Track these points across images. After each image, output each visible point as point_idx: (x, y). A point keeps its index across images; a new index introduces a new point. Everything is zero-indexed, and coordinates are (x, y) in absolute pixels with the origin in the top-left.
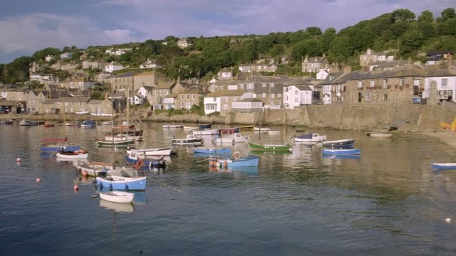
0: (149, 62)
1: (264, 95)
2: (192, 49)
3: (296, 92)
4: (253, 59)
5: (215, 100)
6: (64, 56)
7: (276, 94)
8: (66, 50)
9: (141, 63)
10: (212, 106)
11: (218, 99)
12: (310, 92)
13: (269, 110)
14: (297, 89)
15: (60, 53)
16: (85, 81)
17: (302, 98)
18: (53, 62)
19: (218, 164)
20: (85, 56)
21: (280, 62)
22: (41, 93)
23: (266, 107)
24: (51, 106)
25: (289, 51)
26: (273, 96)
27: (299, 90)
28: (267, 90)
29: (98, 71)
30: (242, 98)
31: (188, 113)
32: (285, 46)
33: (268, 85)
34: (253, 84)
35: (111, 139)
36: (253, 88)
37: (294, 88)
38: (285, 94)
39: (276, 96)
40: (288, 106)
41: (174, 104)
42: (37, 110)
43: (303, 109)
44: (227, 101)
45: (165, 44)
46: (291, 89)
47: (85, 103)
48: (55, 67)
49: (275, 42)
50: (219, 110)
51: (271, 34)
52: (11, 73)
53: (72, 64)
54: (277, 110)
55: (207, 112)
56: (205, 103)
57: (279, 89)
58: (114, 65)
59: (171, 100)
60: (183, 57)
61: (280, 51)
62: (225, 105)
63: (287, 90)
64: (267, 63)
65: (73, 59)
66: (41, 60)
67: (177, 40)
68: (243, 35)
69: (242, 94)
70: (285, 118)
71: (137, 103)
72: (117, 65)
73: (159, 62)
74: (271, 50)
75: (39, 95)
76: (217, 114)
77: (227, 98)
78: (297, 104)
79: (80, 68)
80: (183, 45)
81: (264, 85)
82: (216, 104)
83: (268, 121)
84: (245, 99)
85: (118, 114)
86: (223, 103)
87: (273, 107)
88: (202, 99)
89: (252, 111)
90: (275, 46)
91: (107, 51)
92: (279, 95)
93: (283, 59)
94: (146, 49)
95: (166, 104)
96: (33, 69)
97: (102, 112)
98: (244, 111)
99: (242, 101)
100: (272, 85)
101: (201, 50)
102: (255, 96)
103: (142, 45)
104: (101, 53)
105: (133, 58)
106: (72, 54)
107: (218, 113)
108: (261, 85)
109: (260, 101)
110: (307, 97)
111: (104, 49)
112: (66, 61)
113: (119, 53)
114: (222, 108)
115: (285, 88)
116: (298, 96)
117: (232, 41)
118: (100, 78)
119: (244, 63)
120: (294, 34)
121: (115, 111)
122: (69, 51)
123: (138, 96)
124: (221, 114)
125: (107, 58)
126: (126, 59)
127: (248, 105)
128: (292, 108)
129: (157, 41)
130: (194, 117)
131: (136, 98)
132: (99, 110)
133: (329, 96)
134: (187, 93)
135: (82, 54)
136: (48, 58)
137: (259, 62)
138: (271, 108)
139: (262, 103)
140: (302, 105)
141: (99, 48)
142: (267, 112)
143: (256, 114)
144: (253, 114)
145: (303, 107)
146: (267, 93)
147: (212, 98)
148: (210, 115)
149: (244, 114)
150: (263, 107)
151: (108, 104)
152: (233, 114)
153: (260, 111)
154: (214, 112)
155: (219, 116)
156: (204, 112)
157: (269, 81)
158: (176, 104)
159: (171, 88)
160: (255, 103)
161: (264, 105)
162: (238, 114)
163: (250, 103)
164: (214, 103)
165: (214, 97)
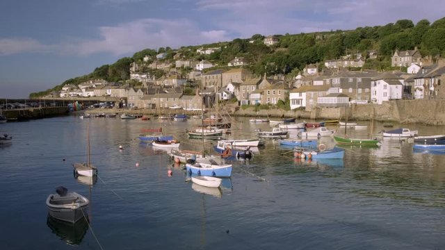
0: (237, 59)
1: (351, 90)
2: (278, 46)
3: (385, 86)
4: (340, 54)
5: (301, 95)
6: (160, 56)
7: (363, 88)
8: (161, 51)
9: (229, 61)
10: (298, 101)
11: (304, 94)
12: (400, 87)
13: (356, 105)
14: (386, 83)
15: (157, 53)
16: (178, 78)
17: (391, 93)
18: (150, 62)
19: (303, 156)
20: (178, 55)
21: (368, 57)
22: (140, 90)
23: (353, 102)
24: (149, 101)
25: (377, 45)
26: (360, 90)
27: (388, 84)
28: (353, 85)
29: (189, 69)
30: (328, 93)
31: (274, 108)
32: (373, 41)
33: (355, 80)
34: (339, 79)
35: (201, 131)
36: (339, 83)
37: (383, 82)
38: (373, 88)
39: (363, 91)
40: (376, 101)
41: (260, 99)
42: (136, 105)
43: (392, 104)
44: (312, 96)
45: (252, 42)
46: (379, 83)
48: (152, 66)
49: (363, 37)
50: (304, 105)
51: (358, 29)
52: (115, 73)
53: (167, 63)
54: (364, 105)
55: (293, 107)
56: (291, 98)
57: (367, 84)
58: (204, 63)
59: (258, 96)
60: (269, 54)
61: (368, 45)
62: (311, 101)
63: (375, 85)
64: (354, 58)
65: (167, 59)
66: (140, 60)
67: (263, 38)
68: (330, 31)
69: (328, 89)
70: (373, 113)
71: (225, 98)
72: (207, 63)
73: (247, 60)
74: (359, 45)
75: (138, 92)
76: (302, 109)
77: (312, 93)
78: (386, 99)
79: (174, 66)
80: (269, 42)
81: (351, 80)
82: (302, 100)
83: (354, 116)
84: (331, 94)
85: (207, 109)
86: (308, 98)
87: (359, 102)
88: (288, 95)
89: (337, 106)
90: (363, 40)
91: (198, 51)
92: (367, 90)
93: (371, 54)
94: (234, 48)
95: (253, 99)
96: (133, 69)
97: (193, 107)
98: (329, 106)
99: (327, 96)
100: (359, 80)
101: (286, 47)
102: (341, 91)
103: (230, 44)
104: (192, 52)
105: (221, 56)
106: (166, 54)
107: (304, 108)
108: (348, 80)
109: (346, 96)
110: (397, 92)
111: (195, 49)
112: (162, 61)
113: (208, 52)
114: (307, 103)
115: (373, 83)
116: (387, 91)
117: (318, 37)
118: (191, 76)
119: (329, 59)
120: (383, 28)
121: (204, 106)
122: (164, 52)
123: (226, 92)
124: (307, 110)
125: (198, 57)
126: (215, 57)
127: (334, 100)
128: (380, 103)
129: (244, 40)
130: (280, 112)
131: (224, 93)
132: (190, 105)
133: (421, 90)
134: (273, 89)
135: (175, 54)
136: (146, 59)
137: (345, 57)
138: (358, 103)
139: (348, 98)
140: (391, 100)
141: (191, 47)
142: (354, 107)
143: (342, 110)
144: (339, 109)
145: (393, 101)
146: (354, 88)
147: (298, 94)
148: (295, 110)
149: (329, 109)
150: (350, 102)
151: (198, 99)
152: (318, 109)
153: (346, 106)
154: (300, 107)
155: (304, 111)
156: (290, 107)
157: (356, 76)
158: (262, 99)
159: (258, 84)
160: (341, 98)
161: (350, 99)
162: (324, 109)
163: (336, 98)
164: (300, 98)
165: (300, 92)
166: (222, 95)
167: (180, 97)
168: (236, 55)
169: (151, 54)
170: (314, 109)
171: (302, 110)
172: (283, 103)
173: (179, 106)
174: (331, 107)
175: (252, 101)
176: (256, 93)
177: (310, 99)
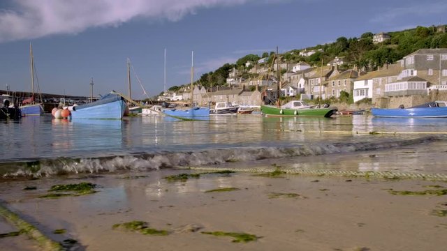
0: (337, 59)
1: (431, 72)
2: (389, 43)
5: (366, 84)
6: (261, 61)
8: (265, 55)
10: (362, 91)
11: (370, 82)
13: (437, 92)
15: (259, 59)
16: (264, 79)
18: (250, 67)
20: (279, 59)
22: (204, 87)
23: (433, 88)
24: (210, 99)
26: (445, 72)
28: (435, 65)
29: (284, 71)
30: (399, 77)
31: (336, 102)
33: (437, 58)
34: (413, 58)
36: (413, 63)
41: (324, 92)
44: (380, 84)
47: (236, 96)
50: (370, 96)
52: (214, 79)
53: (266, 67)
55: (356, 98)
56: (355, 87)
58: (301, 65)
62: (379, 90)
65: (267, 63)
66: (242, 66)
69: (400, 72)
71: (291, 94)
72: (304, 65)
76: (368, 101)
77: (380, 79)
79: (271, 70)
80: (379, 40)
81: (431, 57)
82: (367, 89)
84: (403, 79)
86: (375, 86)
87: (444, 88)
88: (352, 84)
89: (408, 94)
91: (301, 53)
95: (316, 93)
96: (232, 74)
97: (252, 104)
98: (399, 95)
99: (397, 82)
100: (444, 57)
102: (415, 73)
104: (294, 55)
106: (268, 58)
107: (370, 100)
108: (425, 57)
109: (425, 80)
111: (299, 52)
112: (262, 65)
113: (310, 54)
114: (374, 93)
122: (267, 56)
123: (293, 88)
124: (373, 102)
125: (298, 59)
126: (315, 59)
127: (404, 86)
129: (351, 39)
130: (343, 106)
134: (338, 78)
135: (277, 58)
136: (248, 64)
138: (440, 89)
139: (426, 83)
141: (295, 51)
142: (433, 95)
143: (416, 98)
144: (411, 97)
146: (436, 68)
147: (364, 81)
148: (358, 103)
149: (399, 99)
150: (428, 89)
151: (257, 95)
152: (385, 99)
153: (422, 93)
154: (364, 99)
155: (370, 104)
156: (353, 100)
157: (439, 52)
158: (326, 92)
159: (328, 75)
160: (414, 82)
161: (429, 85)
162: (392, 99)
163: (406, 82)
164: (366, 87)
165: (366, 80)
166: (288, 91)
167: (240, 94)
168: (337, 55)
169: (254, 59)
170: (379, 99)
172: (346, 96)
173: (238, 102)
174: (401, 96)
175: (316, 97)
176: (319, 85)
177: (378, 87)
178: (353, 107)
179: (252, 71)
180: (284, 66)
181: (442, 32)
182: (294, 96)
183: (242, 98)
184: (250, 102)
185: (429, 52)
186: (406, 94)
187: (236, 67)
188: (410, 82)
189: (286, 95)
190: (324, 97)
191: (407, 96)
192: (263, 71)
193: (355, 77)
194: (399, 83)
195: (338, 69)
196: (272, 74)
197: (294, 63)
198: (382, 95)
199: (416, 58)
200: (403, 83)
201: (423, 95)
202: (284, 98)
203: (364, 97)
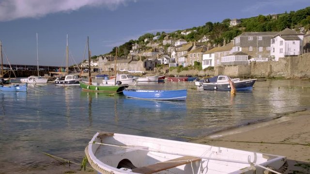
0: (205, 37)
1: (251, 49)
2: (240, 26)
3: (281, 42)
5: (210, 56)
6: (155, 38)
7: (264, 47)
8: (158, 34)
9: (199, 39)
10: (207, 62)
11: (213, 55)
12: (298, 43)
13: (255, 63)
14: (282, 39)
15: (154, 36)
17: (288, 50)
18: (148, 42)
23: (252, 60)
26: (261, 49)
27: (284, 40)
28: (254, 44)
30: (231, 52)
31: (192, 69)
33: (255, 39)
34: (239, 38)
36: (239, 42)
37: (279, 39)
38: (272, 46)
39: (265, 49)
40: (274, 58)
41: (185, 62)
42: (104, 70)
43: (288, 61)
44: (219, 56)
46: (276, 40)
47: (127, 64)
50: (213, 65)
52: (121, 50)
53: (158, 42)
54: (262, 63)
55: (204, 67)
56: (203, 59)
57: (267, 43)
58: (180, 41)
59: (183, 59)
62: (218, 60)
63: (274, 42)
65: (159, 40)
66: (142, 42)
67: (230, 21)
69: (231, 49)
70: (269, 70)
71: (165, 63)
72: (182, 41)
73: (212, 37)
75: (104, 60)
77: (219, 53)
78: (282, 56)
79: (162, 45)
80: (234, 24)
81: (251, 38)
82: (211, 60)
86: (216, 58)
87: (260, 60)
88: (202, 56)
91: (182, 33)
95: (180, 62)
96: (135, 47)
97: (137, 70)
101: (245, 26)
102: (241, 49)
103: (204, 26)
104: (178, 34)
107: (213, 68)
108: (247, 38)
109: (247, 54)
110: (295, 47)
112: (155, 41)
113: (188, 33)
114: (215, 63)
115: (271, 40)
116: (283, 47)
117: (274, 17)
121: (145, 69)
122: (160, 35)
126: (192, 37)
127: (232, 59)
128: (277, 59)
129: (215, 24)
130: (195, 72)
131: (165, 59)
134: (194, 52)
135: (166, 36)
136: (146, 40)
138: (257, 61)
139: (247, 56)
140: (286, 56)
141: (178, 31)
142: (252, 65)
143: (240, 67)
144: (237, 66)
145: (288, 58)
146: (254, 46)
147: (209, 55)
148: (205, 70)
149: (230, 67)
150: (249, 60)
151: (141, 64)
152: (222, 68)
153: (245, 64)
154: (209, 67)
155: (213, 71)
156: (202, 68)
157: (256, 35)
158: (186, 62)
159: (189, 50)
160: (239, 56)
161: (250, 58)
162: (226, 68)
163: (234, 56)
164: (210, 59)
165: (210, 53)
166: (163, 61)
167: (129, 63)
168: (205, 34)
169: (150, 37)
170: (217, 67)
171: (210, 69)
172: (198, 64)
173: (128, 69)
174: (231, 66)
175: (180, 64)
176: (182, 57)
177: (217, 59)
178: (202, 73)
179: (149, 45)
180: (170, 42)
181: (275, 19)
182: (167, 64)
183: (131, 65)
184: (135, 69)
185: (250, 35)
186: (234, 64)
187: (138, 42)
188: (237, 56)
189: (162, 64)
190: (185, 65)
191: (235, 65)
192: (156, 45)
193: (204, 51)
194: (230, 56)
195: (196, 46)
196: (161, 47)
197: (177, 40)
198: (220, 64)
199: (241, 39)
200: (232, 56)
201: (246, 65)
202: (160, 66)
203: (208, 66)
